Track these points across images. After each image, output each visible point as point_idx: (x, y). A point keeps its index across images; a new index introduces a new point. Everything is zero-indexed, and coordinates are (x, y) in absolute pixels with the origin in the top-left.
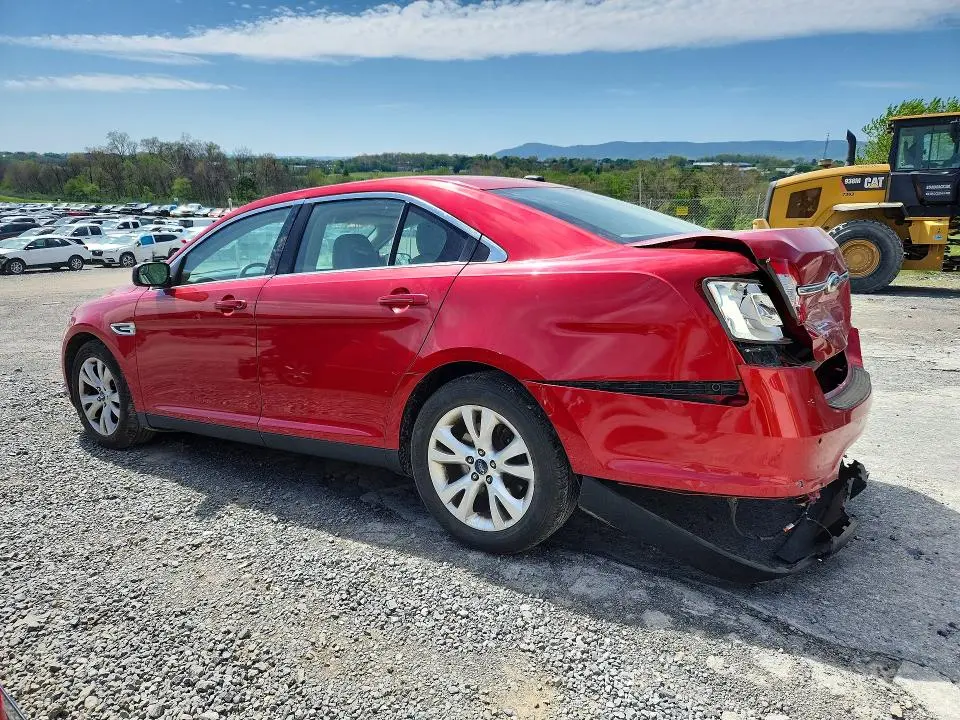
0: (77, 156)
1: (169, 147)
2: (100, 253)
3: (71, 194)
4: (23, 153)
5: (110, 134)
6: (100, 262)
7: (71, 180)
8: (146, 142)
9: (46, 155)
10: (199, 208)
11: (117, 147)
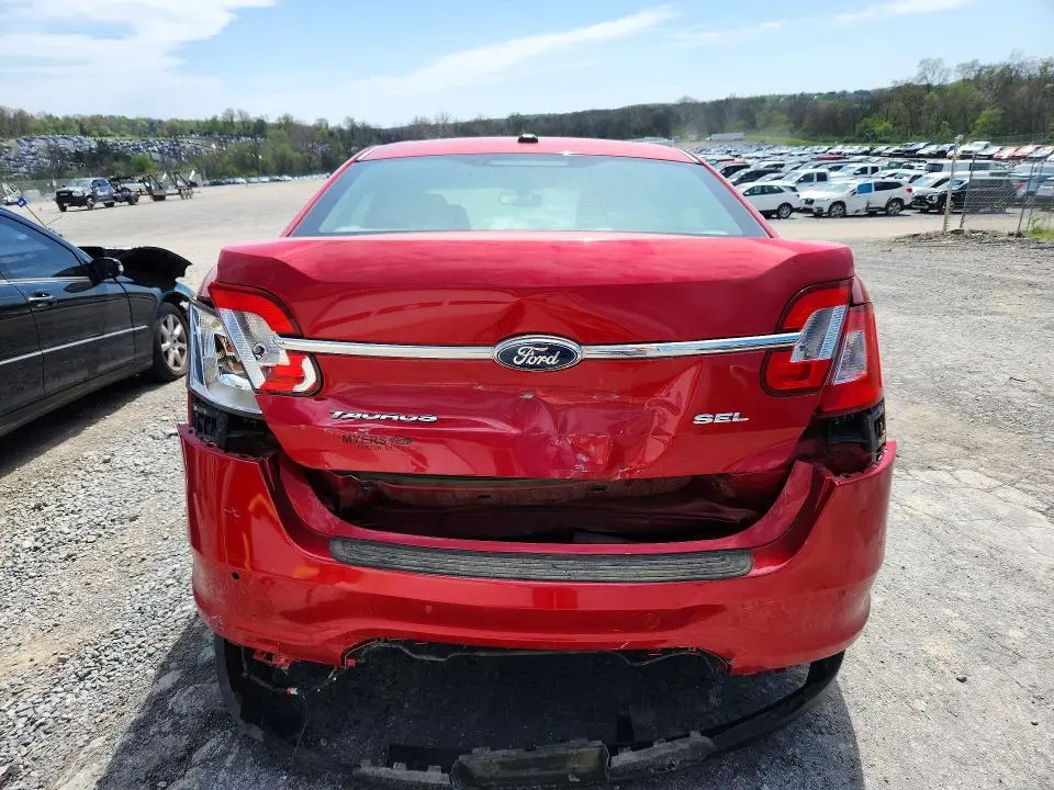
0: (881, 91)
1: (991, 70)
2: (812, 202)
3: (861, 135)
4: (833, 93)
5: (922, 63)
6: (810, 211)
7: (866, 119)
8: (963, 67)
9: (856, 92)
10: (986, 147)
11: (925, 77)
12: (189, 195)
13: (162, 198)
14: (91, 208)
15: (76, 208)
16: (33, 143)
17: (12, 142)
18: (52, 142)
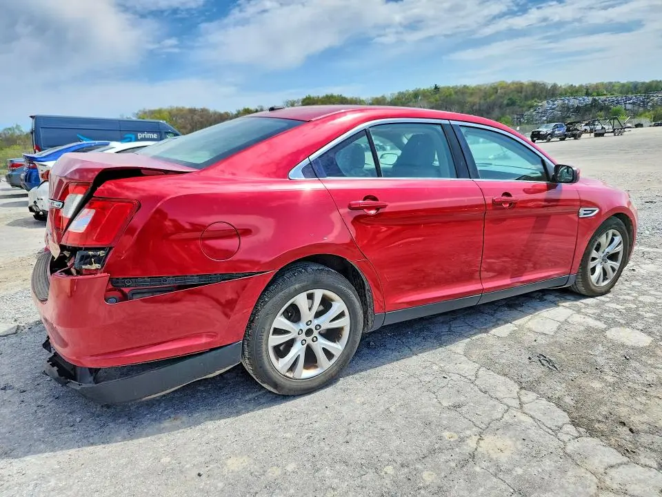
12: (621, 133)
13: (601, 135)
14: (549, 141)
15: (541, 141)
16: (556, 102)
17: (545, 102)
18: (566, 102)
